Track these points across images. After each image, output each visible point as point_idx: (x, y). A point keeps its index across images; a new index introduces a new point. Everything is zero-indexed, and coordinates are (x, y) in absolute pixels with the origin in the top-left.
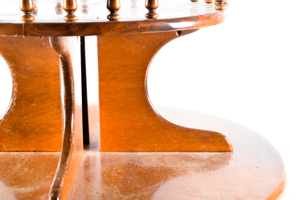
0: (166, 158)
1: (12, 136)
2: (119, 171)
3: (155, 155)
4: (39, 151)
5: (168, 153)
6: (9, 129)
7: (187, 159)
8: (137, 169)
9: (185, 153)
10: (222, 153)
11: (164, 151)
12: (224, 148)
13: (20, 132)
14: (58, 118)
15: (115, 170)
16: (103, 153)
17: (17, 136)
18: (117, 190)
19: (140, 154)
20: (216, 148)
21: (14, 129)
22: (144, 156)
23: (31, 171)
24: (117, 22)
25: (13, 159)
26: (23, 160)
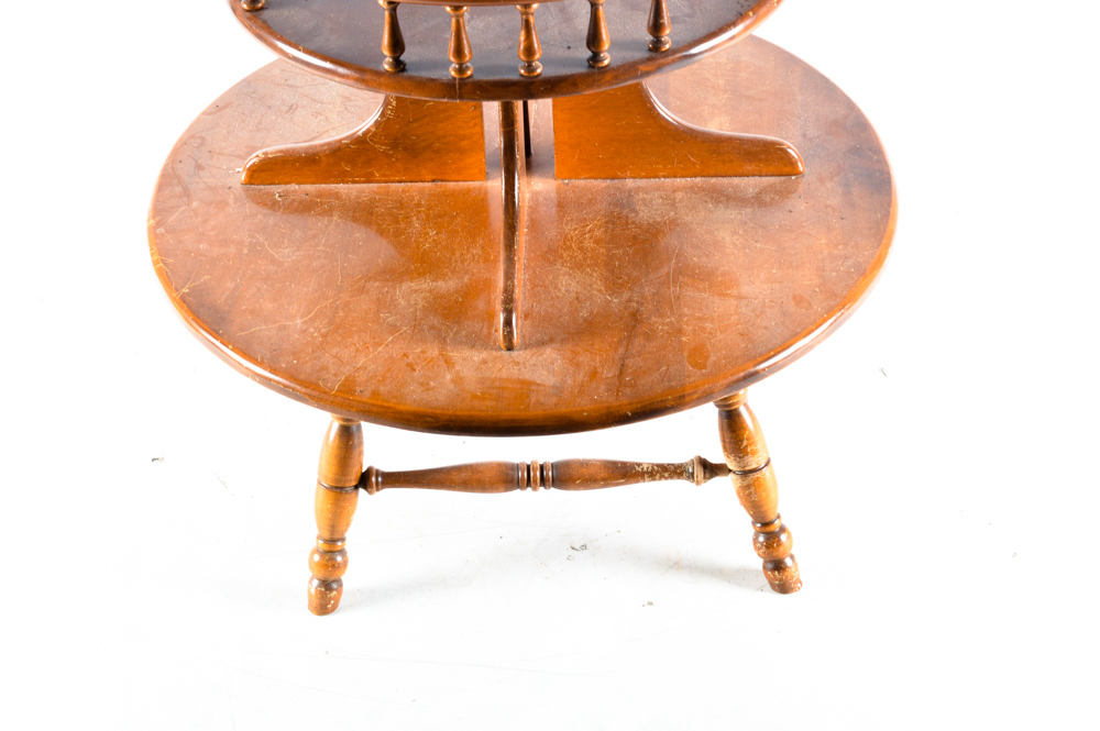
0: (679, 195)
1: (391, 156)
2: (598, 233)
3: (658, 188)
4: (442, 181)
5: (683, 180)
6: (385, 144)
7: (720, 197)
8: (628, 229)
9: (714, 180)
10: (783, 178)
11: (675, 177)
12: (786, 170)
13: (405, 149)
14: (475, 125)
15: (589, 231)
16: (560, 181)
17: (400, 156)
18: (599, 283)
19: (630, 183)
20: (771, 169)
21: (395, 145)
22: (638, 190)
23: (443, 236)
24: (605, 70)
25: (401, 205)
26: (419, 205)
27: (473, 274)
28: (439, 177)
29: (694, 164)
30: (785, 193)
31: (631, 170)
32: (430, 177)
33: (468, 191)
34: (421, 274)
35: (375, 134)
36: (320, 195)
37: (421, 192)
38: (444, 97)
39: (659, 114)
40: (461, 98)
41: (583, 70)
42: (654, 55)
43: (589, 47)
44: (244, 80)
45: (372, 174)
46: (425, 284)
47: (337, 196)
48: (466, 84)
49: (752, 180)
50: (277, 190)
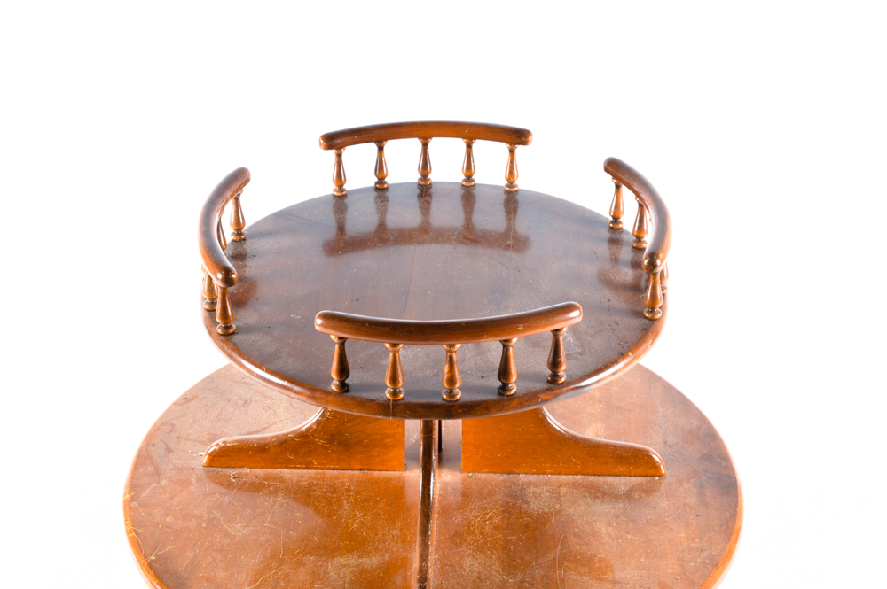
0: (563, 490)
1: (327, 448)
2: (496, 521)
3: (546, 483)
4: (368, 470)
5: (567, 477)
6: (323, 439)
7: (597, 493)
8: (521, 518)
9: (592, 478)
10: (648, 479)
11: (560, 474)
12: (653, 472)
13: (340, 444)
14: (398, 426)
15: (489, 519)
16: (465, 474)
17: (335, 449)
18: (498, 565)
19: (523, 478)
20: (639, 471)
21: (331, 440)
22: (529, 484)
23: (368, 518)
24: (512, 397)
25: (334, 489)
26: (348, 490)
27: (392, 553)
28: (366, 467)
29: (575, 464)
30: (649, 491)
31: (524, 467)
32: (360, 467)
33: (390, 479)
34: (350, 551)
35: (315, 431)
36: (267, 478)
37: (351, 478)
38: (380, 415)
39: (549, 423)
40: (394, 415)
41: (494, 397)
42: (552, 386)
43: (500, 379)
44: (208, 377)
45: (312, 463)
46: (353, 560)
47: (281, 479)
48: (398, 405)
49: (623, 479)
50: (232, 472)
